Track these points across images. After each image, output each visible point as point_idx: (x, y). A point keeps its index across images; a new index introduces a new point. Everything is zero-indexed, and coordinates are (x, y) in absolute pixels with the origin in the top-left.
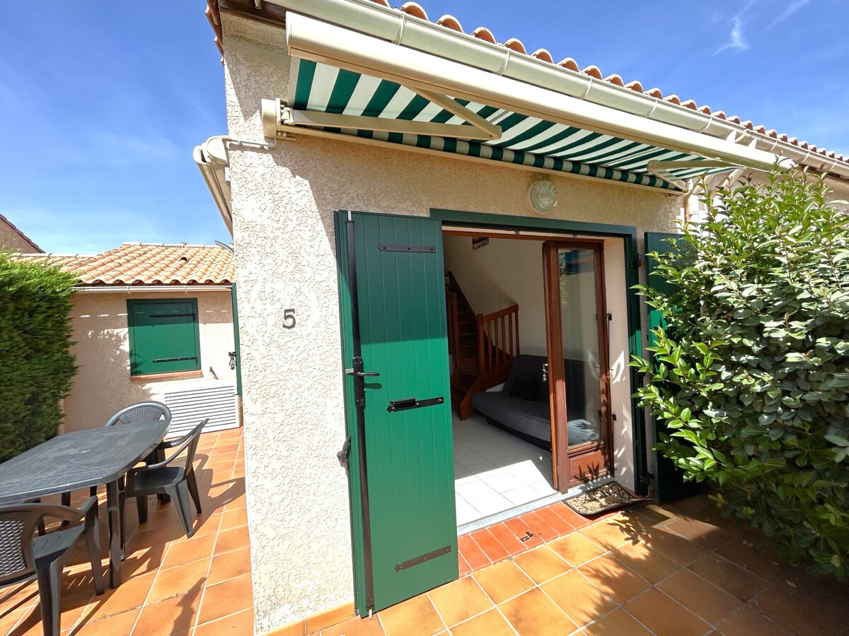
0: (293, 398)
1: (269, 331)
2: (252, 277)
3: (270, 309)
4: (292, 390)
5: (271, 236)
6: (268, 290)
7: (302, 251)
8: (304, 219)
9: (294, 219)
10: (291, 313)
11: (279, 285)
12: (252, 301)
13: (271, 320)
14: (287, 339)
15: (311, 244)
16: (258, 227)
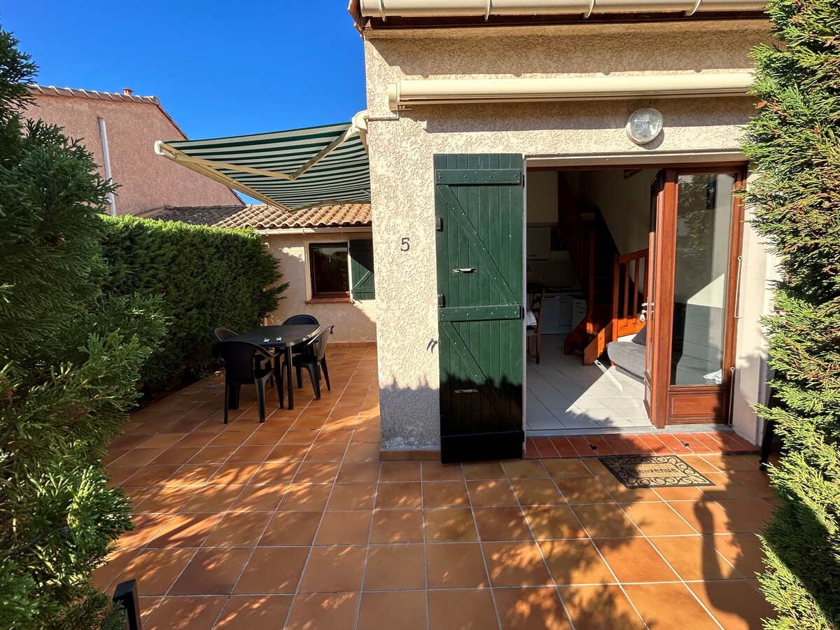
0: (407, 301)
1: (392, 253)
2: (382, 215)
3: (393, 238)
4: (406, 295)
5: (394, 184)
6: (392, 224)
7: (415, 194)
8: (416, 170)
9: (409, 171)
10: (406, 241)
11: (399, 221)
12: (381, 233)
13: (393, 245)
14: (403, 259)
15: (421, 189)
16: (386, 179)
